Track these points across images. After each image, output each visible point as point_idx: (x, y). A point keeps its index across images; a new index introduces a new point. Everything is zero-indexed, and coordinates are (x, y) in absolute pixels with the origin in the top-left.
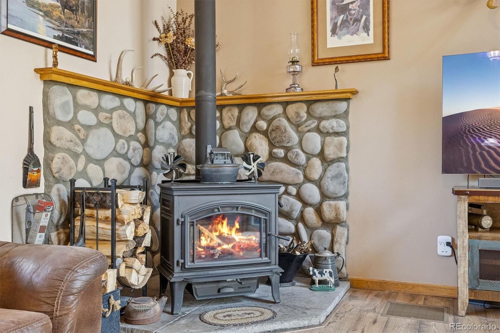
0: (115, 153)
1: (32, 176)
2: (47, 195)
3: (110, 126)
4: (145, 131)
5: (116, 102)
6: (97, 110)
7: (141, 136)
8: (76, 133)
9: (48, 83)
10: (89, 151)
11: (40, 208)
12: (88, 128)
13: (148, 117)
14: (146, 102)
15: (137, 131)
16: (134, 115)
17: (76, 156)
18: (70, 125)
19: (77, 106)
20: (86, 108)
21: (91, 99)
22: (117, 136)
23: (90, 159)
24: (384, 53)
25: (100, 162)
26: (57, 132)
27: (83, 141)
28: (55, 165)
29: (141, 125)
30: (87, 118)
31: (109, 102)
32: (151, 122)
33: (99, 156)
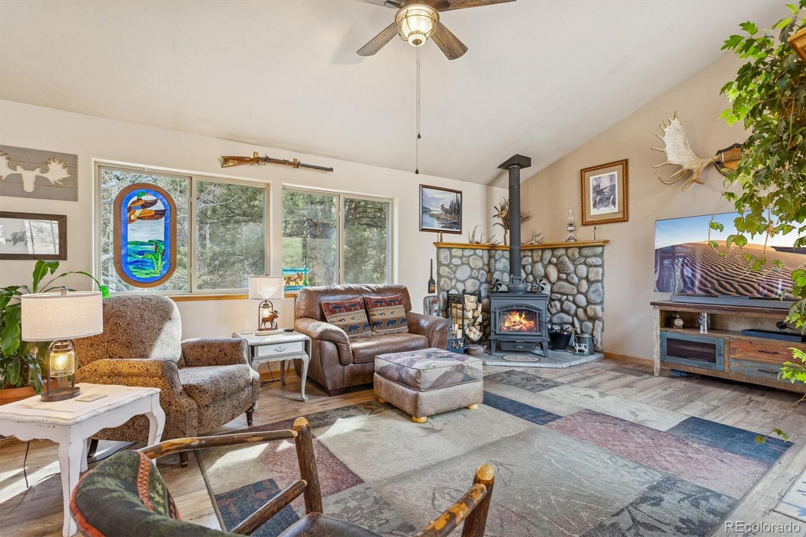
0: (471, 277)
1: (432, 288)
2: (438, 297)
3: (468, 264)
4: (488, 265)
5: (472, 252)
6: (461, 258)
7: (486, 268)
8: (451, 269)
9: (439, 248)
10: (458, 277)
11: (434, 302)
12: (457, 266)
13: (490, 257)
14: (489, 250)
15: (484, 265)
16: (482, 257)
17: (451, 279)
18: (448, 265)
19: (452, 257)
20: (456, 257)
21: (458, 253)
22: (472, 269)
23: (458, 281)
24: (624, 218)
25: (463, 282)
26: (442, 269)
27: (455, 272)
28: (442, 283)
29: (486, 262)
30: (456, 261)
31: (467, 253)
32: (493, 260)
33: (462, 279)
